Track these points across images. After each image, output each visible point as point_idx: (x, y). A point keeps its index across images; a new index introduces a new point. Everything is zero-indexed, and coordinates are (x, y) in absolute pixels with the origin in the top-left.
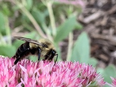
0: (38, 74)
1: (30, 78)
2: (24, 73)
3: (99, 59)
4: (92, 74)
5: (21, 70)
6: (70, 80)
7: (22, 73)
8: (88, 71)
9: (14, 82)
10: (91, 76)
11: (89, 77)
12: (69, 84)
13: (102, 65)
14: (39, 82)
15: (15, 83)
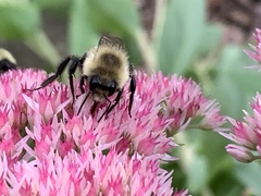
0: (65, 115)
1: (47, 125)
2: (33, 112)
3: (229, 21)
4: (191, 101)
5: (26, 105)
6: (139, 124)
7: (29, 111)
8: (182, 94)
9: (11, 136)
10: (191, 106)
11: (185, 108)
12: (137, 134)
13: (237, 35)
14: (67, 133)
15: (13, 138)
